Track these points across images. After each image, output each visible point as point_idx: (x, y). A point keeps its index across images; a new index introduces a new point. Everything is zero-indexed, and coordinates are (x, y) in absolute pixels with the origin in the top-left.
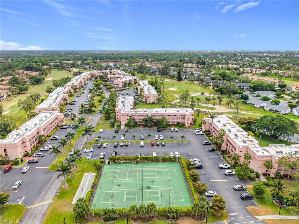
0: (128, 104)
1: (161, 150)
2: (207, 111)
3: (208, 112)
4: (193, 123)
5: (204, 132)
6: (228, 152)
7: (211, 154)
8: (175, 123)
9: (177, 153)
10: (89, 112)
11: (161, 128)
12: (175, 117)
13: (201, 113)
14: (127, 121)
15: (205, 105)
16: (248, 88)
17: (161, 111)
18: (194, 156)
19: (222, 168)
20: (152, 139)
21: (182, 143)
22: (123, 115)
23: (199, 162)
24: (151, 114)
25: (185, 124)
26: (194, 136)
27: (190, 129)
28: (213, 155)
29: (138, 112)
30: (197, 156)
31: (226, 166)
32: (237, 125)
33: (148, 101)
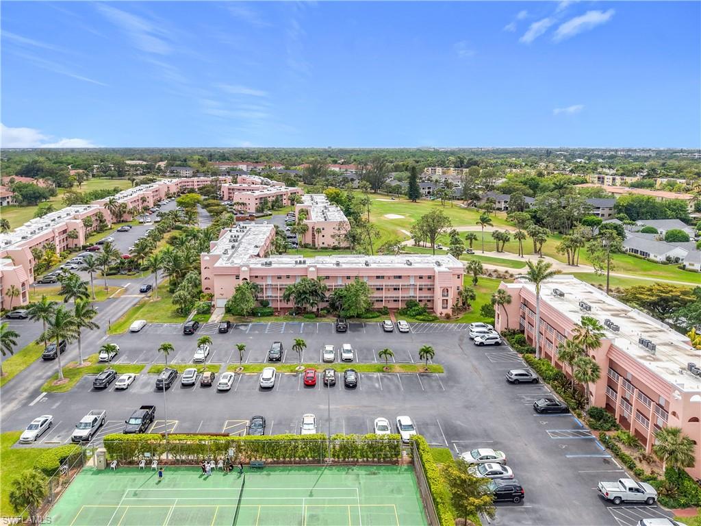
0: (249, 244)
1: (340, 404)
2: (502, 269)
3: (506, 272)
4: (460, 304)
5: (503, 334)
6: (617, 416)
7: (548, 426)
8: (400, 305)
9: (406, 420)
10: (130, 270)
11: (349, 322)
12: (400, 283)
13: (485, 276)
14: (234, 292)
15: (493, 255)
16: (610, 212)
17: (353, 263)
18: (476, 436)
19: (617, 502)
20: (311, 359)
21: (426, 374)
22: (223, 273)
23: (503, 464)
24: (318, 270)
25: (433, 308)
26: (469, 349)
27: (452, 326)
28: (558, 431)
29: (274, 266)
30: (488, 436)
31: (638, 490)
32: (630, 309)
33: (319, 242)
